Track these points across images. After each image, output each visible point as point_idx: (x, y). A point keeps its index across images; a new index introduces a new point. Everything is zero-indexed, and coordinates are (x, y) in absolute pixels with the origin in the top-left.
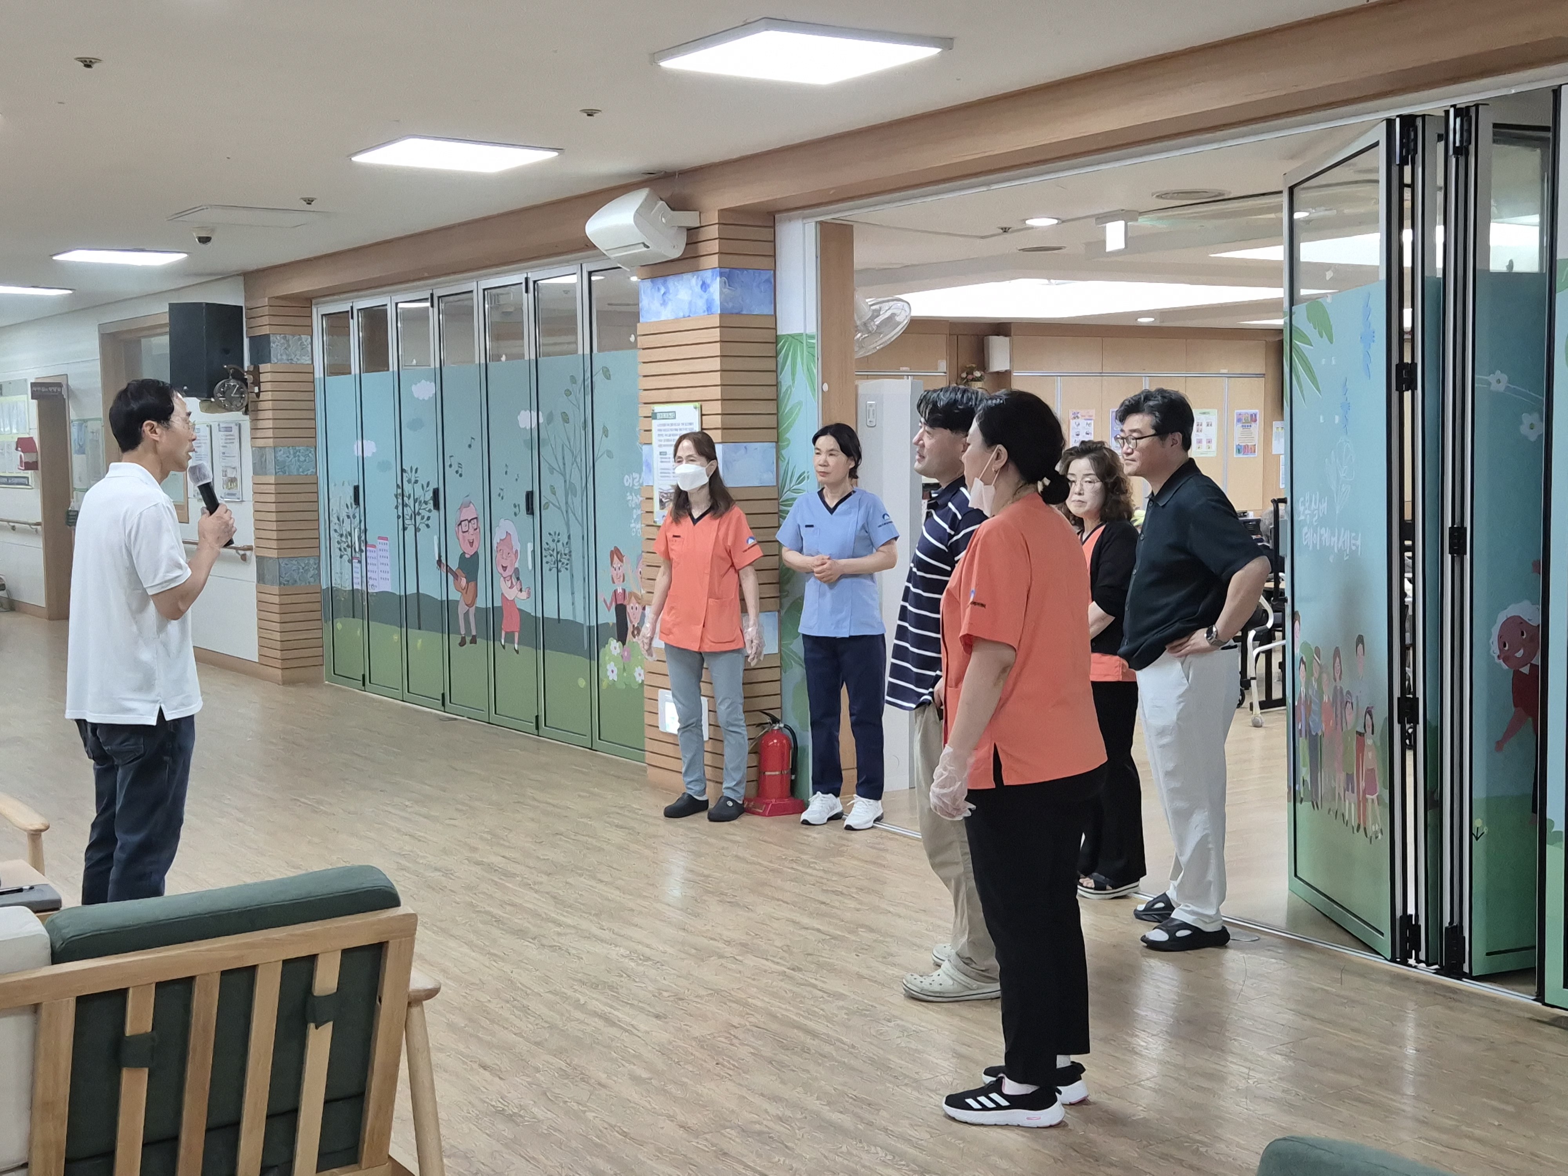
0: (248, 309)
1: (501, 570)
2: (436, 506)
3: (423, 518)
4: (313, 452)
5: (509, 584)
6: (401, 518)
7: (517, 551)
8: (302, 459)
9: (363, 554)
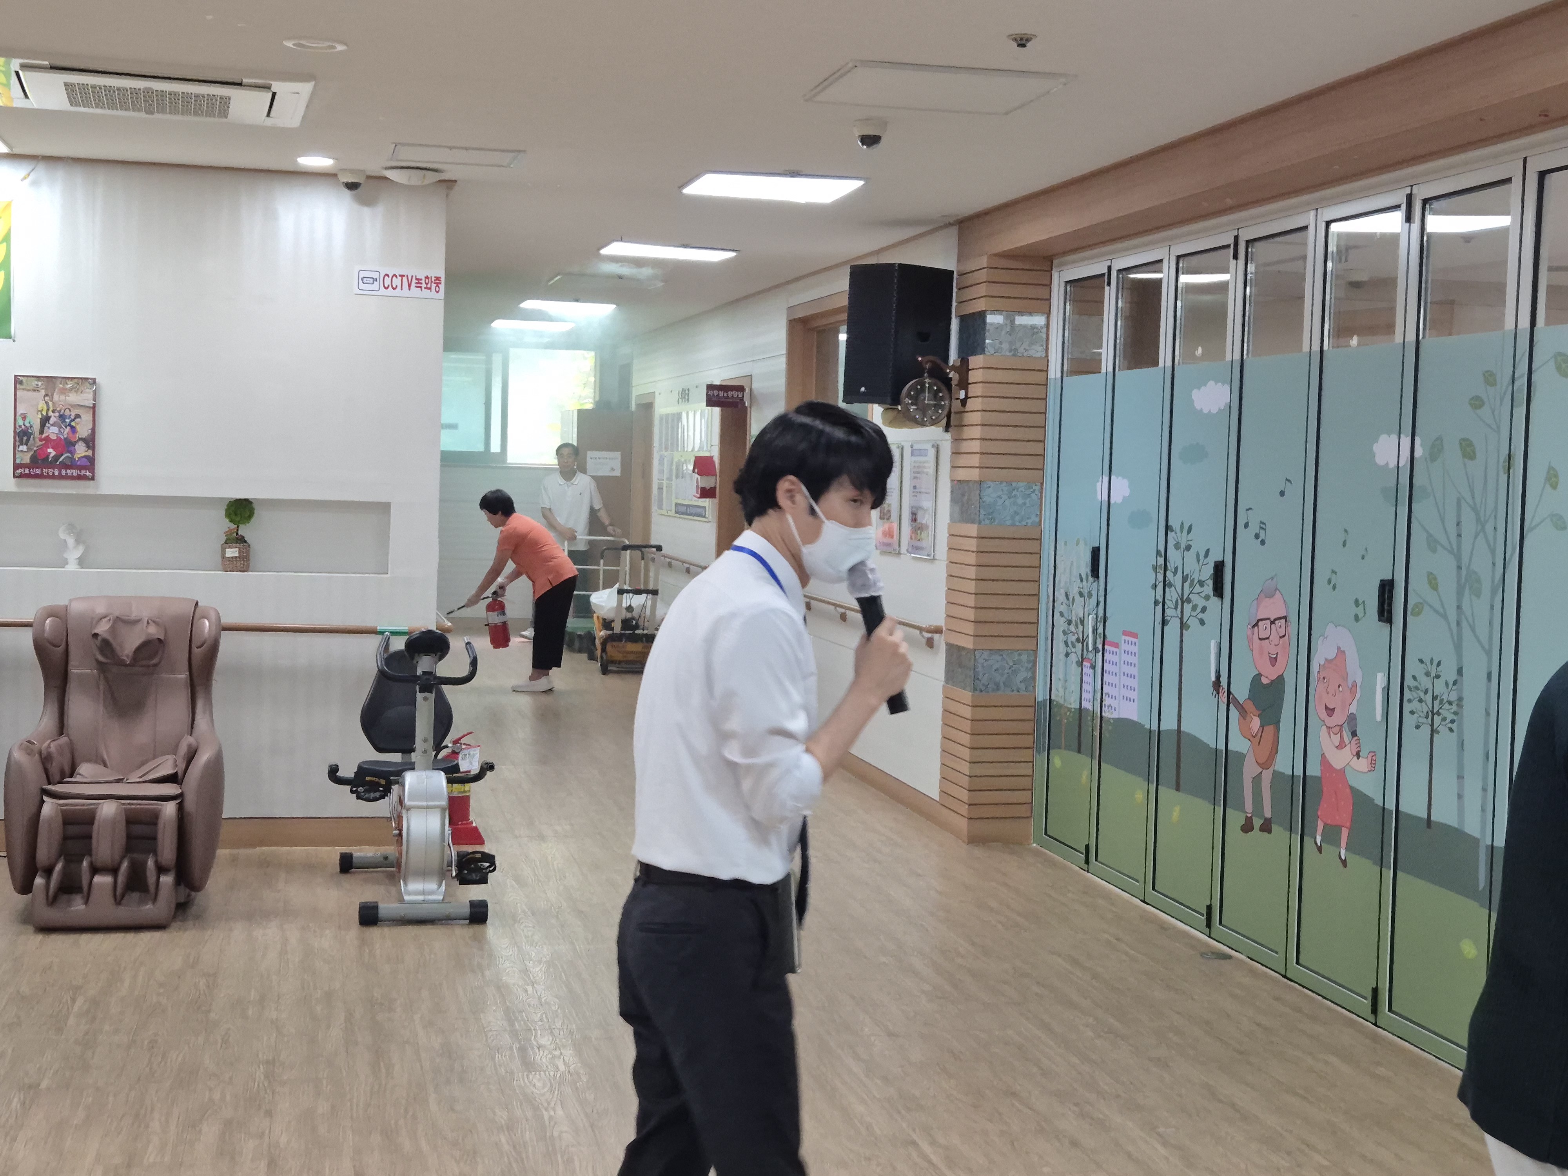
0: (961, 275)
1: (1323, 714)
2: (1218, 590)
3: (1194, 608)
4: (1037, 492)
5: (1336, 739)
6: (1161, 605)
7: (1354, 685)
8: (1020, 501)
9: (1100, 654)
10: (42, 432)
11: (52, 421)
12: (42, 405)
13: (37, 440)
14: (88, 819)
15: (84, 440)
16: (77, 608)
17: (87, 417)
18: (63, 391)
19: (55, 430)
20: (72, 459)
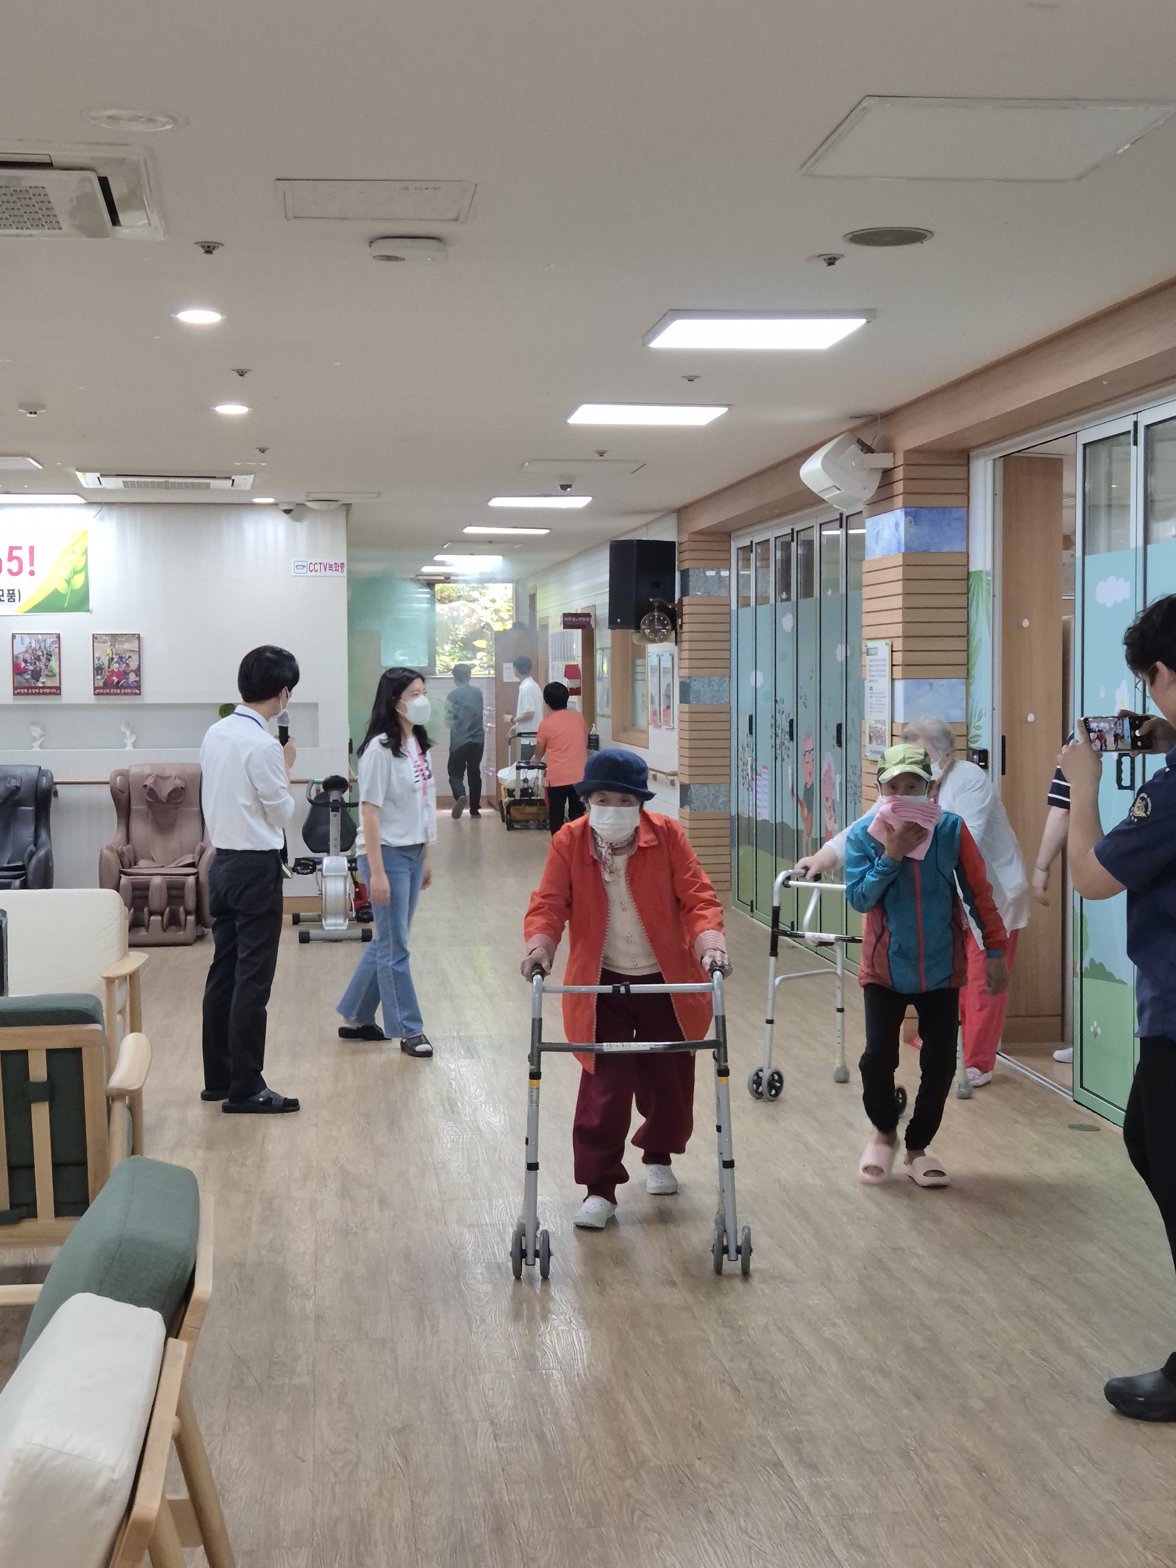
0: (680, 545)
1: (825, 801)
2: (792, 736)
3: (785, 748)
4: (727, 683)
5: (830, 815)
6: (775, 747)
7: (834, 783)
8: (716, 688)
9: (755, 782)
10: (109, 668)
11: (115, 660)
12: (109, 651)
13: (107, 672)
14: (146, 887)
15: (134, 671)
16: (134, 771)
17: (135, 657)
18: (121, 643)
19: (117, 665)
20: (128, 683)
